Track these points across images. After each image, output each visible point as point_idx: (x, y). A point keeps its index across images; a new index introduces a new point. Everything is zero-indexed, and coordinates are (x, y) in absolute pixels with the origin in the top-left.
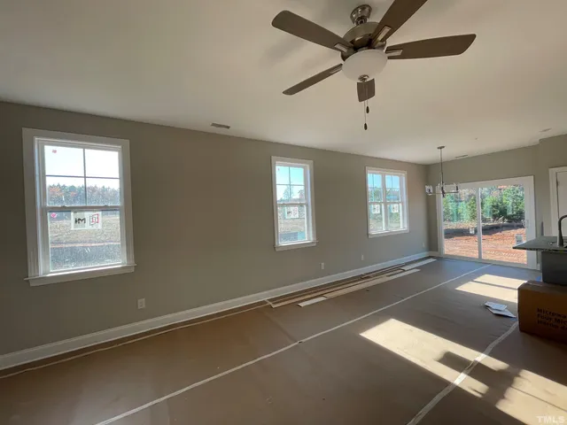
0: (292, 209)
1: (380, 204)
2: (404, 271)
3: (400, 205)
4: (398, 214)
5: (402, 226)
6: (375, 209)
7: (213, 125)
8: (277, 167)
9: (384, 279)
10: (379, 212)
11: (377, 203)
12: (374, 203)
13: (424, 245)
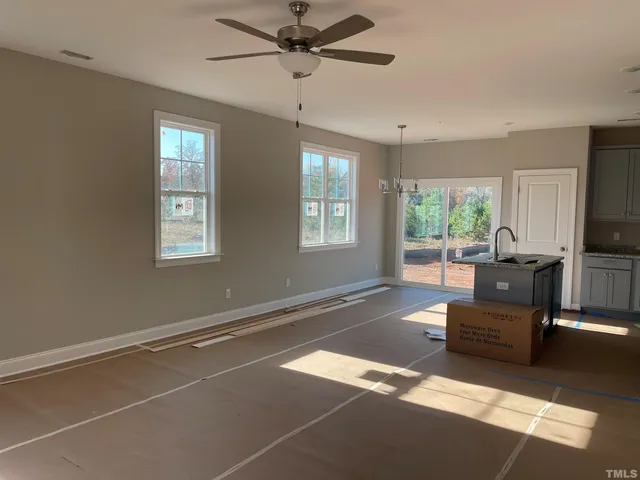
0: (183, 200)
1: (319, 201)
2: (345, 301)
3: (348, 205)
4: (343, 219)
5: (348, 237)
6: (310, 209)
7: (65, 52)
8: (162, 129)
9: (317, 311)
10: (316, 214)
11: (315, 200)
12: (309, 200)
13: (377, 267)
